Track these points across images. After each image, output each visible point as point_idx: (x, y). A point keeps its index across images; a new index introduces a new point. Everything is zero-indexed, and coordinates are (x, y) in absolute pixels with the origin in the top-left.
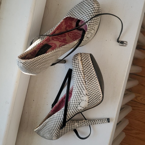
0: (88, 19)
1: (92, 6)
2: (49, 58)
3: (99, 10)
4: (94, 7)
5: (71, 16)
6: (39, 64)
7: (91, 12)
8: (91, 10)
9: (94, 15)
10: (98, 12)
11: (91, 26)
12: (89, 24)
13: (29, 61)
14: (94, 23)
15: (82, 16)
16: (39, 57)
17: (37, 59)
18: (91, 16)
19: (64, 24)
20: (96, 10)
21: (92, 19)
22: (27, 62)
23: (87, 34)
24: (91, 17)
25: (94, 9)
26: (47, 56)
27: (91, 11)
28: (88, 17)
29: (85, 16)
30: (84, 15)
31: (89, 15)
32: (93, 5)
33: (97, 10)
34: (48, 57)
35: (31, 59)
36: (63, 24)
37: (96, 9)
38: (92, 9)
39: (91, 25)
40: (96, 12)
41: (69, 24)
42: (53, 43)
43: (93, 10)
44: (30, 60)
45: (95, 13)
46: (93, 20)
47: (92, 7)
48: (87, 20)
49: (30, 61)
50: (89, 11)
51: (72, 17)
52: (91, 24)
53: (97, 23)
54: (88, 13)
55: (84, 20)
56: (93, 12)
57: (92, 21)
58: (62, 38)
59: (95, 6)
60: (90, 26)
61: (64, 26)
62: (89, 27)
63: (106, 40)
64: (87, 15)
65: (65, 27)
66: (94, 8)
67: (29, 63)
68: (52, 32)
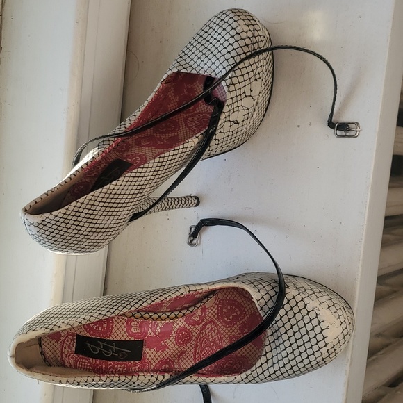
0: (224, 68)
1: (233, 28)
2: (113, 201)
3: (254, 36)
4: (238, 30)
5: (179, 68)
6: (84, 220)
7: (230, 48)
8: (231, 40)
9: (240, 55)
10: (253, 44)
11: (237, 86)
12: (228, 82)
13: (51, 216)
14: (246, 77)
15: (209, 63)
16: (81, 200)
17: (76, 209)
18: (233, 57)
19: (173, 94)
20: (244, 39)
21: (237, 68)
22: (48, 220)
23: (227, 114)
24: (231, 61)
25: (237, 37)
26: (107, 196)
27: (230, 44)
28: (225, 64)
29: (217, 63)
30: (214, 59)
31: (228, 56)
32: (234, 25)
33: (250, 38)
34: (111, 196)
35: (59, 211)
36: (170, 96)
37: (244, 35)
38: (233, 37)
39: (234, 85)
40: (247, 45)
41: (186, 93)
42: (135, 155)
43: (236, 41)
44: (55, 213)
45: (241, 47)
46: (240, 69)
47: (233, 33)
48: (224, 72)
49: (56, 216)
50: (226, 44)
51: (184, 71)
52: (235, 81)
53: (254, 75)
54: (224, 52)
55: (216, 75)
56: (236, 45)
57: (238, 73)
58: (166, 137)
59: (242, 27)
60: (232, 88)
61: (172, 102)
62: (229, 91)
63: (299, 126)
64: (222, 59)
65: (176, 103)
66: (239, 34)
67: (53, 222)
68: (132, 122)
